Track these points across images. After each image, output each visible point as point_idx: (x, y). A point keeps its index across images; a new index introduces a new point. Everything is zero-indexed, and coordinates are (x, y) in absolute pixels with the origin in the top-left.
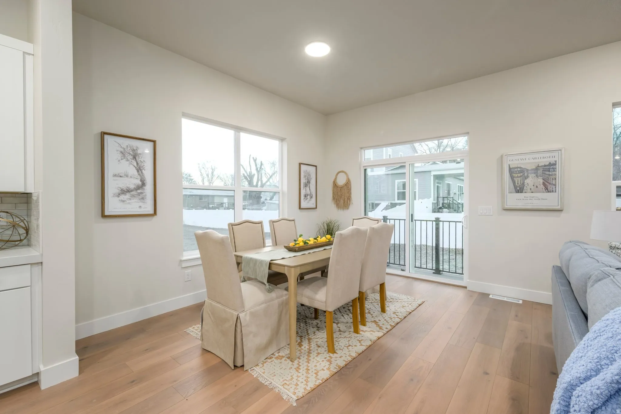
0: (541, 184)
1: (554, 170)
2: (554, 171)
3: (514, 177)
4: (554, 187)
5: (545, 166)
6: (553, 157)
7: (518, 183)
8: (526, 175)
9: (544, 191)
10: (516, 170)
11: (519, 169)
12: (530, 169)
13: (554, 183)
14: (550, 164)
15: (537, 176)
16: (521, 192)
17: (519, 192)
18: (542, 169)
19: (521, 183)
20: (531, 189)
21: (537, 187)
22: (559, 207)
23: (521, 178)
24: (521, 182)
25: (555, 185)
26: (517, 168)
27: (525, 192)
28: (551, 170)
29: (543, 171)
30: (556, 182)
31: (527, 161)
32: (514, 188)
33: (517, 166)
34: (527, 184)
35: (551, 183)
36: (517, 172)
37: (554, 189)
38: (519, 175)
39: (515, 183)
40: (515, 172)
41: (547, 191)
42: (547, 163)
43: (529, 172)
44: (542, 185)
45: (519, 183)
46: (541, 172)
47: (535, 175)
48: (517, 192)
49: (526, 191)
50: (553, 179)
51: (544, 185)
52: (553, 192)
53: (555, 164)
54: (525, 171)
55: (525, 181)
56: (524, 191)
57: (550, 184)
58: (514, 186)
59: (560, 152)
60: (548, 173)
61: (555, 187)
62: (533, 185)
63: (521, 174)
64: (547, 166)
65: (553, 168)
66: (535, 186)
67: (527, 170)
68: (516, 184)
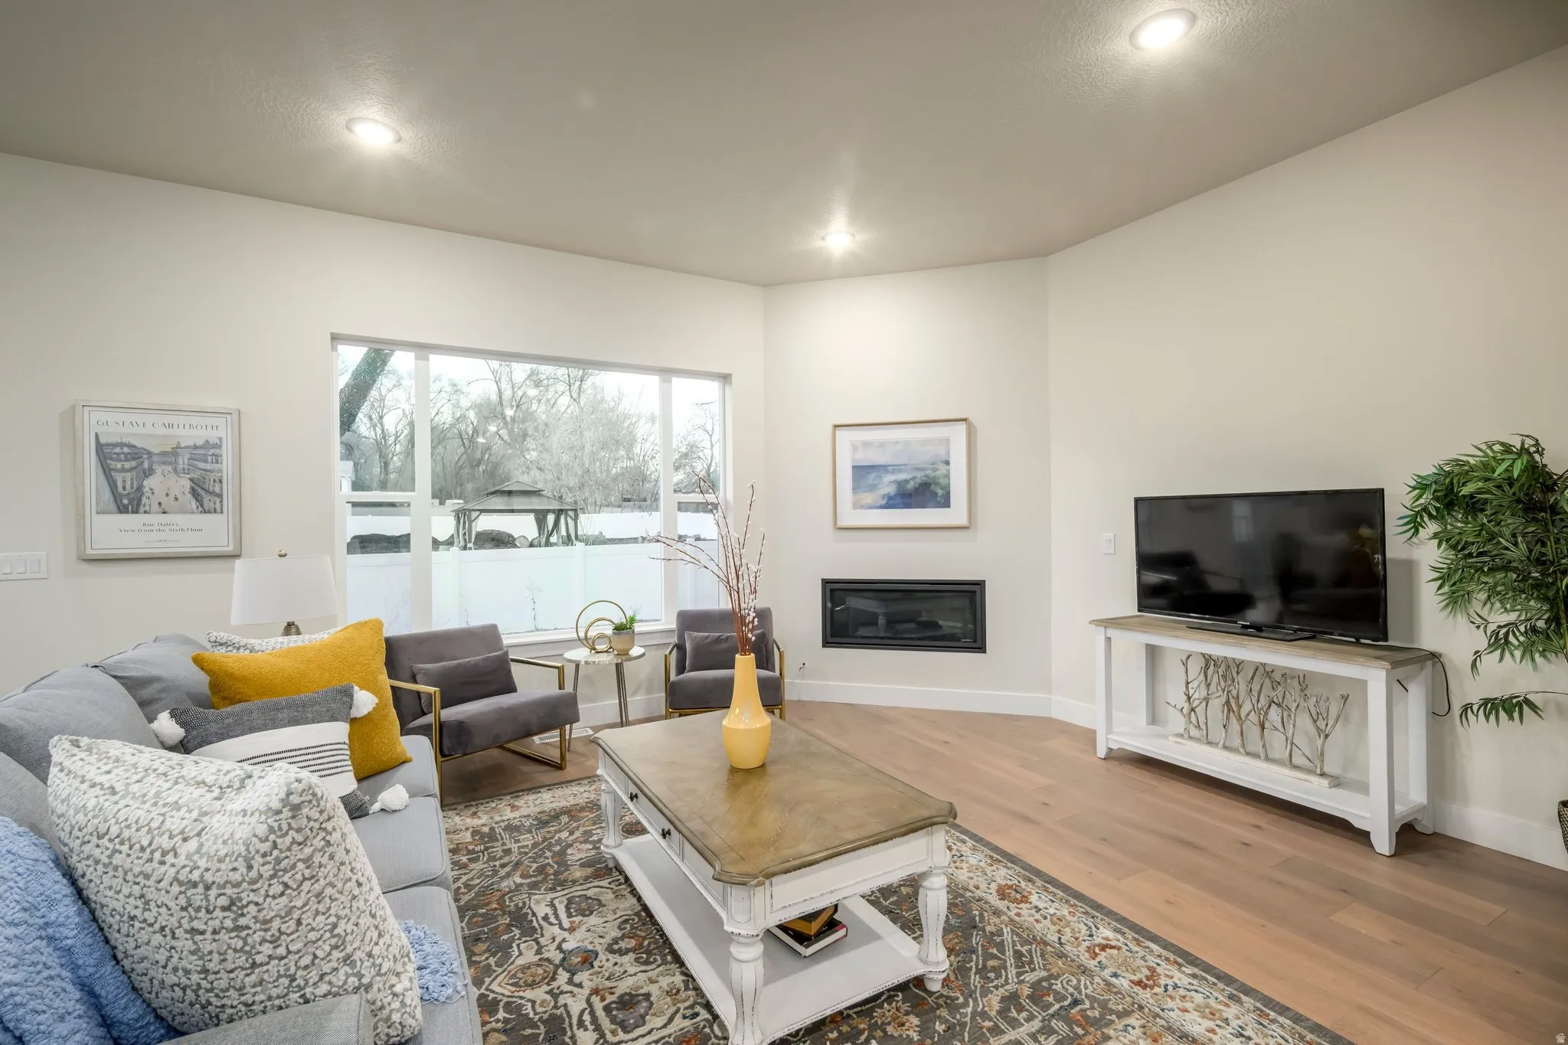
0: (187, 493)
1: (217, 459)
2: (217, 462)
3: (113, 470)
4: (218, 500)
5: (196, 447)
6: (215, 428)
7: (124, 488)
8: (146, 465)
9: (195, 511)
10: (117, 450)
11: (126, 450)
12: (156, 451)
13: (217, 490)
14: (207, 445)
15: (175, 470)
16: (133, 512)
17: (128, 513)
18: (189, 456)
19: (132, 488)
20: (160, 504)
21: (176, 499)
22: (230, 549)
23: (134, 473)
24: (132, 483)
25: (220, 496)
26: (122, 445)
27: (145, 512)
28: (210, 458)
29: (190, 459)
30: (221, 488)
31: (149, 429)
32: (112, 498)
33: (119, 441)
34: (151, 489)
35: (211, 489)
36: (122, 456)
37: (218, 506)
38: (127, 465)
39: (116, 487)
40: (115, 456)
41: (200, 509)
42: (200, 442)
43: (155, 458)
44: (190, 496)
45: (128, 486)
46: (186, 462)
47: (169, 468)
48: (120, 512)
49: (147, 508)
50: (214, 481)
51: (193, 495)
52: (215, 512)
53: (218, 446)
54: (145, 456)
55: (145, 483)
56: (142, 509)
57: (207, 491)
58: (113, 493)
59: (229, 417)
60: (201, 465)
61: (221, 501)
62: (167, 495)
63: (134, 464)
64: (201, 447)
65: (213, 455)
66: (172, 497)
67: (150, 454)
68: (120, 489)
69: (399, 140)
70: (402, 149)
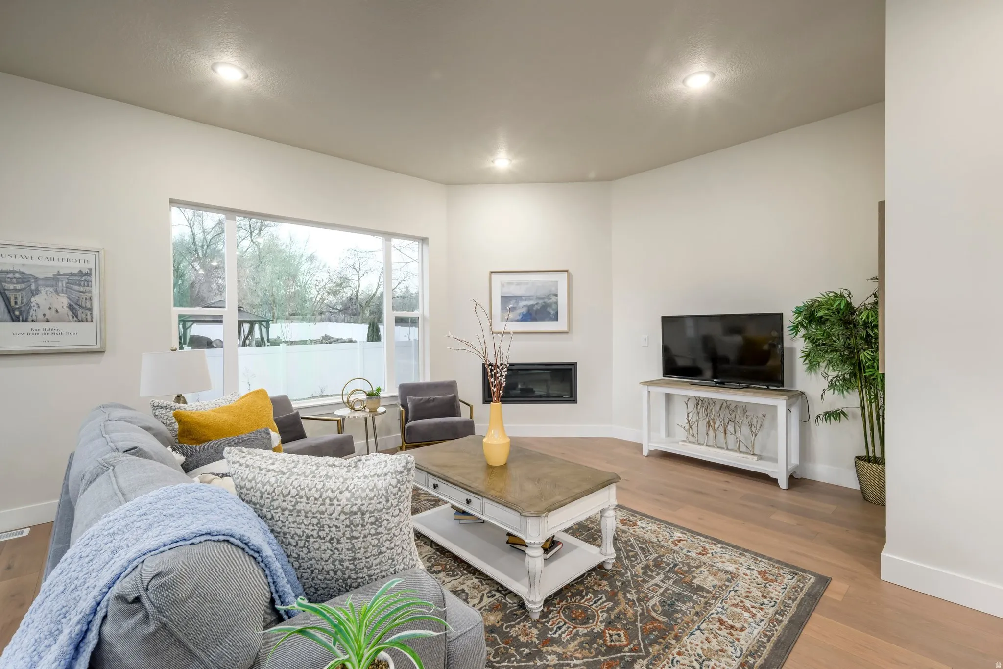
0: (65, 307)
1: (88, 284)
2: (88, 286)
3: (7, 290)
4: (89, 313)
5: (72, 275)
6: (86, 262)
7: (16, 303)
8: (33, 287)
9: (72, 320)
10: (10, 276)
11: (17, 275)
12: (41, 276)
13: (88, 305)
14: (81, 274)
15: (56, 291)
16: (23, 321)
17: (19, 321)
18: (67, 281)
19: (22, 303)
20: (44, 315)
21: (57, 311)
22: (97, 347)
23: (24, 293)
24: (22, 300)
25: (90, 310)
26: (14, 272)
27: (33, 321)
28: (82, 283)
29: (67, 283)
30: (91, 305)
31: (35, 261)
32: (6, 310)
33: (12, 269)
34: (37, 304)
35: (84, 305)
36: (14, 280)
37: (89, 317)
38: (18, 287)
39: (9, 302)
40: (9, 280)
41: (75, 319)
42: (76, 271)
43: (40, 282)
44: (68, 309)
45: (19, 302)
46: (64, 285)
47: (52, 289)
48: (13, 320)
49: (34, 318)
50: (86, 299)
51: (70, 309)
52: (87, 321)
53: (89, 275)
54: (33, 281)
55: (33, 300)
56: (30, 318)
57: (81, 306)
58: (7, 306)
59: (97, 254)
60: (77, 288)
61: (91, 314)
62: (50, 309)
63: (23, 286)
64: (75, 275)
65: (85, 281)
66: (53, 311)
67: (36, 279)
68: (13, 304)
69: (246, 77)
70: (248, 83)
